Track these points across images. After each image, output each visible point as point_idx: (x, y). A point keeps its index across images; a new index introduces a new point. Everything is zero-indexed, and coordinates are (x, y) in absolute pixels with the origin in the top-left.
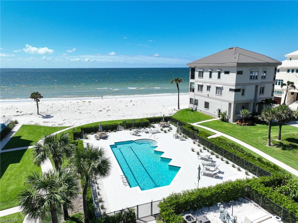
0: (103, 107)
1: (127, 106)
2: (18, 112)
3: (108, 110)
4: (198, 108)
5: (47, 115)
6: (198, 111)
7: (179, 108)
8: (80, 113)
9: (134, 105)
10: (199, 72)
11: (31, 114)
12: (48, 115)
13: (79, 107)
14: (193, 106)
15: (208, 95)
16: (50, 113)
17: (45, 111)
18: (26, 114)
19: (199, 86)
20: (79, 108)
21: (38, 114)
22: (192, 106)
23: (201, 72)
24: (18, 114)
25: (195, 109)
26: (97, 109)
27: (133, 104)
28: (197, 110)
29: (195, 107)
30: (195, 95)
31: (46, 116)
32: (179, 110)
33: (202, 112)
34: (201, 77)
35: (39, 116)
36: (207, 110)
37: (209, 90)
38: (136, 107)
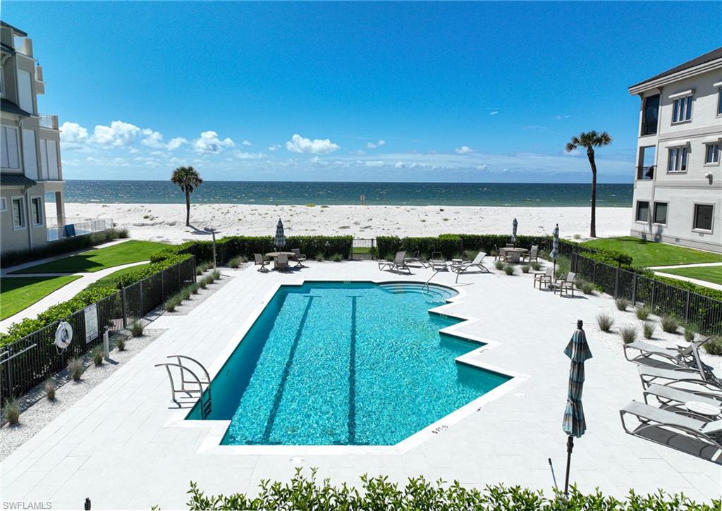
0: (356, 220)
1: (424, 221)
2: (146, 217)
3: (366, 228)
4: (665, 232)
5: (206, 229)
6: (664, 241)
7: (593, 234)
8: (289, 228)
9: (446, 220)
10: (676, 102)
11: (172, 224)
12: (210, 228)
13: (291, 215)
14: (647, 229)
15: (710, 177)
16: (215, 225)
17: (206, 219)
18: (161, 223)
19: (675, 154)
20: (291, 217)
21: (188, 224)
22: (643, 227)
23: (683, 100)
24: (147, 221)
25: (653, 236)
26: (337, 223)
27: (444, 218)
28: (663, 239)
29: (655, 230)
30: (654, 187)
31: (203, 230)
32: (595, 238)
33: (682, 245)
34: (681, 119)
35: (189, 229)
36: (701, 234)
37: (716, 160)
38: (452, 225)
